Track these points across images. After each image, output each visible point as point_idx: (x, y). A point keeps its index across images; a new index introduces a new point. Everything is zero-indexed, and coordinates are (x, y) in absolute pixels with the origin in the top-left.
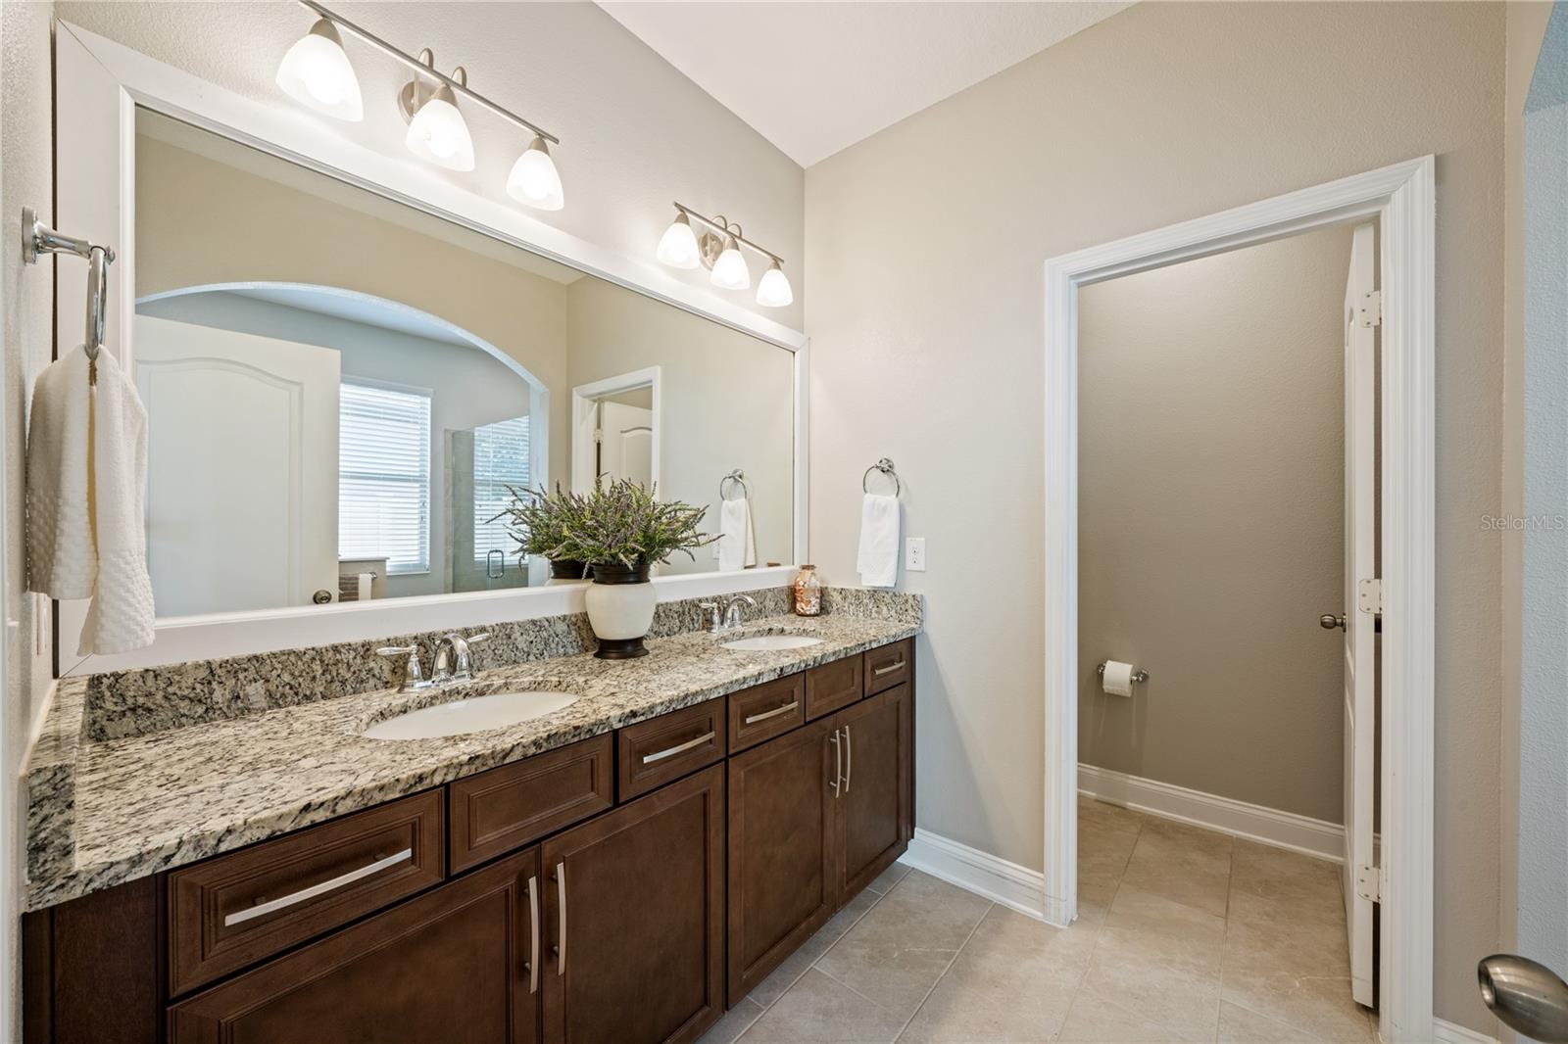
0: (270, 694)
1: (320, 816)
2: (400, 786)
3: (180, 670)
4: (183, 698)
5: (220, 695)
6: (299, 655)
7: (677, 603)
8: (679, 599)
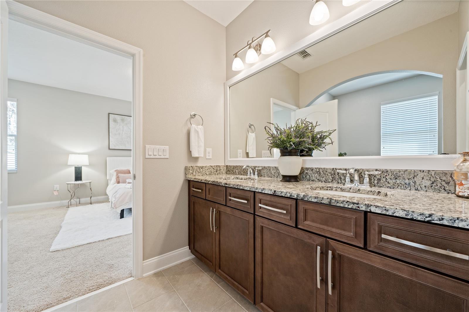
4: (232, 170)
7: (330, 169)
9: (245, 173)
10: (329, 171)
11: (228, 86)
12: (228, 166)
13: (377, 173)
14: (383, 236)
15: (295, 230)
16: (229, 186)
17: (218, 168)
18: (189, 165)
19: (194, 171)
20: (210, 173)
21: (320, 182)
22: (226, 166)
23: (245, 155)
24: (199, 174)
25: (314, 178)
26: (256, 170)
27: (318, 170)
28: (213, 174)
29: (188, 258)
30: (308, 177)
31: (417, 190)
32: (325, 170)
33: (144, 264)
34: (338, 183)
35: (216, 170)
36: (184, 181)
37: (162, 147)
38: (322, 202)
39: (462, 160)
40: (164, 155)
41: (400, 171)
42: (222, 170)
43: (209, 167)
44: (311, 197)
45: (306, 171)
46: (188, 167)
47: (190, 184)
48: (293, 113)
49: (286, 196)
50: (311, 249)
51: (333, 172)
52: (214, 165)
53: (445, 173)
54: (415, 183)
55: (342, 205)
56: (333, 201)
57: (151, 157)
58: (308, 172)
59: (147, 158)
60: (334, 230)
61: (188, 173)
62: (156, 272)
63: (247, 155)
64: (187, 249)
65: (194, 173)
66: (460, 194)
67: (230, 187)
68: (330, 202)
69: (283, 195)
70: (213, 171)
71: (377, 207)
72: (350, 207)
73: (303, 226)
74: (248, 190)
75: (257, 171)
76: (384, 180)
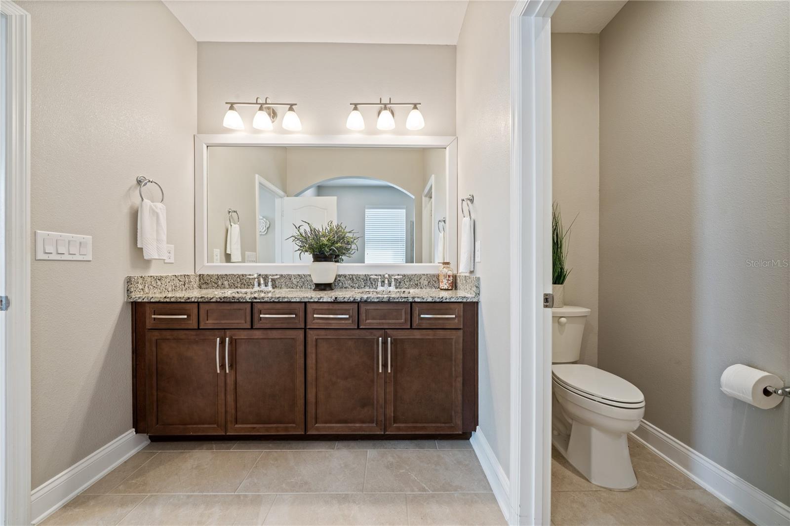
0: (229, 285)
1: (168, 300)
2: (184, 299)
3: (212, 275)
4: (213, 282)
5: (220, 283)
6: (235, 276)
7: (363, 275)
8: (364, 274)
9: (244, 285)
10: (362, 277)
11: (205, 144)
12: (203, 275)
13: (399, 277)
14: (422, 316)
15: (357, 331)
16: (262, 301)
17: (187, 279)
18: (136, 274)
19: (147, 286)
20: (174, 288)
21: (353, 289)
22: (200, 275)
23: (224, 258)
24: (155, 291)
25: (347, 285)
26: (270, 280)
27: (351, 277)
28: (178, 289)
29: (133, 452)
30: (341, 284)
31: (421, 288)
32: (358, 277)
33: (33, 498)
34: (370, 287)
35: (183, 283)
36: (123, 305)
37: (79, 237)
38: (383, 300)
39: (443, 267)
40: (81, 253)
41: (412, 275)
42: (192, 283)
43: (171, 277)
44: (373, 298)
45: (339, 279)
46: (136, 278)
47: (138, 309)
48: (278, 201)
49: (349, 301)
50: (373, 343)
51: (365, 278)
52: (179, 274)
53: (434, 276)
54: (420, 283)
55: (397, 300)
56: (391, 298)
57: (52, 257)
58: (341, 279)
59: (39, 260)
60: (390, 321)
61: (135, 289)
62: (67, 501)
63: (228, 258)
64: (131, 435)
65: (146, 290)
66: (442, 288)
67: (265, 302)
68: (389, 300)
69: (346, 300)
70: (178, 284)
71: (418, 297)
72: (403, 301)
73: (365, 326)
74: (298, 301)
75: (272, 281)
76: (403, 282)
